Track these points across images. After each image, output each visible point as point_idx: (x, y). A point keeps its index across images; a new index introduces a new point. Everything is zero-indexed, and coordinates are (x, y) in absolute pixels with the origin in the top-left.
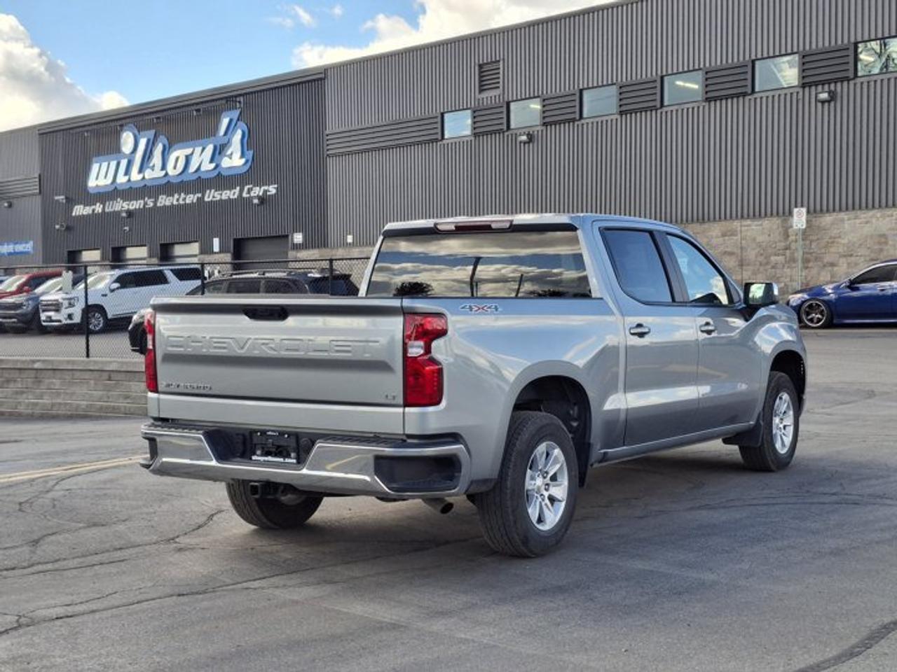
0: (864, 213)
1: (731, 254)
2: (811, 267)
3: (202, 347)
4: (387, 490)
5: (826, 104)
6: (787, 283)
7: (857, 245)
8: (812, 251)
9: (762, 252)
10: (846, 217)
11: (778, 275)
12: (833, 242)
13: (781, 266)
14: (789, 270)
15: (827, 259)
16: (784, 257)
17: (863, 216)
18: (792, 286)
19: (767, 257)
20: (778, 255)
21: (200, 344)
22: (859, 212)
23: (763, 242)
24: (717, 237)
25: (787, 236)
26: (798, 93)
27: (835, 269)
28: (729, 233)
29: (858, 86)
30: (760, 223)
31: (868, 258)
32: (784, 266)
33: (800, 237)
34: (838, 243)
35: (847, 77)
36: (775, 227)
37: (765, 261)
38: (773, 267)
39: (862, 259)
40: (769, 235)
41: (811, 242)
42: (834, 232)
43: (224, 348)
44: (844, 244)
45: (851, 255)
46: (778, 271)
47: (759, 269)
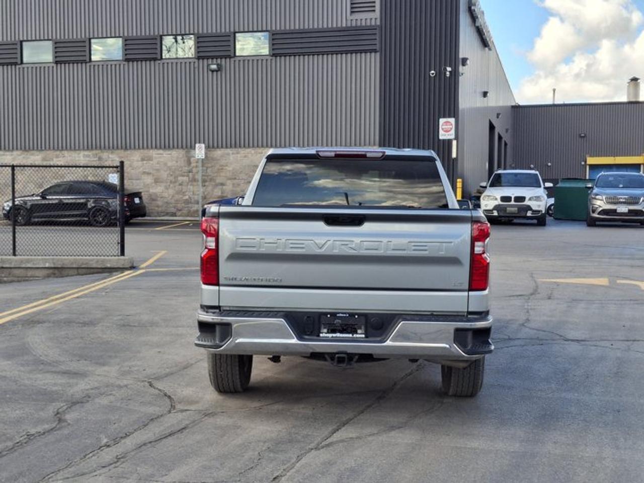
0: (243, 150)
1: (149, 174)
2: (208, 186)
3: (277, 247)
4: (464, 354)
5: (215, 73)
6: (191, 196)
7: (238, 172)
8: (207, 174)
9: (171, 173)
10: (231, 152)
11: (183, 191)
12: (222, 169)
13: (186, 184)
14: (191, 187)
15: (218, 180)
16: (187, 178)
17: (242, 152)
18: (194, 198)
19: (176, 177)
20: (184, 176)
21: (275, 245)
22: (240, 150)
23: (172, 166)
24: (138, 161)
25: (189, 163)
26: (194, 62)
27: (224, 187)
28: (146, 159)
29: (237, 63)
30: (169, 152)
31: (246, 181)
32: (188, 184)
33: (200, 164)
34: (226, 169)
35: (230, 55)
36: (181, 156)
37: (173, 180)
38: (180, 185)
39: (243, 182)
40: (177, 162)
41: (207, 168)
42: (223, 162)
43: (303, 248)
44: (230, 171)
45: (235, 179)
46: (183, 187)
47: (169, 186)
